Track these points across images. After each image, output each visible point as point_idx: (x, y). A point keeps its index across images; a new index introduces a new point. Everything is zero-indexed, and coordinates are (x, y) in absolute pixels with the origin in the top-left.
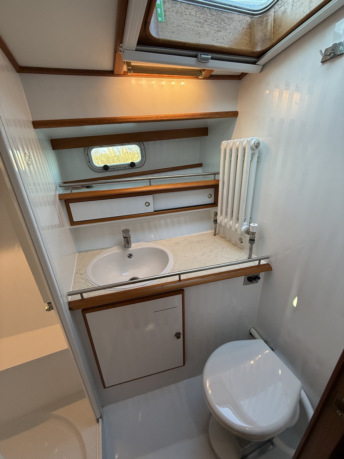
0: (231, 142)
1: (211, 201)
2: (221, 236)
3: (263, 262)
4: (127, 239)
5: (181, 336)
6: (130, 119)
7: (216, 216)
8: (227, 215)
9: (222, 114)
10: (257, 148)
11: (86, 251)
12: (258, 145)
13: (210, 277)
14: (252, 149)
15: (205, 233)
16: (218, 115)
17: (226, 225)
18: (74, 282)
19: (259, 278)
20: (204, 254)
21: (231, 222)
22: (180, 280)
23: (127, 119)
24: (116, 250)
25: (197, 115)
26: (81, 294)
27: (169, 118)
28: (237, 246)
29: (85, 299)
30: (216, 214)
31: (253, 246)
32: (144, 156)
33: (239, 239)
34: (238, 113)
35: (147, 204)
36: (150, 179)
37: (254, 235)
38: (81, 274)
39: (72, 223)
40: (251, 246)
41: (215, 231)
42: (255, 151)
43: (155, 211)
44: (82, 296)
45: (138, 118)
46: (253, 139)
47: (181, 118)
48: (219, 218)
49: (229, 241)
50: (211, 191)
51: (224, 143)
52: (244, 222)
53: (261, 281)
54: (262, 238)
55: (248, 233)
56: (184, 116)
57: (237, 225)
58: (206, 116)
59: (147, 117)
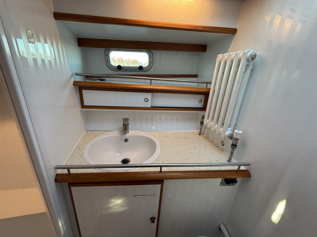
0: (226, 55)
1: (200, 105)
2: (205, 136)
3: (242, 168)
4: (126, 126)
5: (156, 221)
6: (139, 22)
7: (203, 119)
8: (213, 119)
9: (222, 30)
10: (252, 59)
11: (93, 131)
12: (254, 57)
13: (189, 174)
14: (248, 60)
15: (192, 132)
16: (218, 30)
17: (211, 128)
18: (71, 155)
19: (236, 182)
20: (188, 150)
21: (216, 126)
22: (161, 172)
23: (136, 22)
24: (115, 134)
25: (199, 27)
26: (68, 169)
27: (174, 27)
28: (218, 147)
29: (72, 174)
30: (203, 117)
31: (234, 151)
32: (151, 63)
33: (221, 142)
34: (237, 31)
35: (146, 100)
36: (151, 80)
37: (237, 141)
38: (80, 149)
39: (83, 106)
40: (232, 150)
41: (201, 131)
42: (249, 63)
43: (152, 107)
44: (69, 171)
45: (147, 23)
46: (251, 51)
47: (184, 28)
48: (206, 121)
49: (212, 142)
50: (202, 97)
51: (220, 56)
52: (229, 127)
53: (237, 185)
54: (244, 144)
55: (231, 138)
56: (187, 26)
57: (222, 129)
58: (207, 29)
59: (154, 23)
